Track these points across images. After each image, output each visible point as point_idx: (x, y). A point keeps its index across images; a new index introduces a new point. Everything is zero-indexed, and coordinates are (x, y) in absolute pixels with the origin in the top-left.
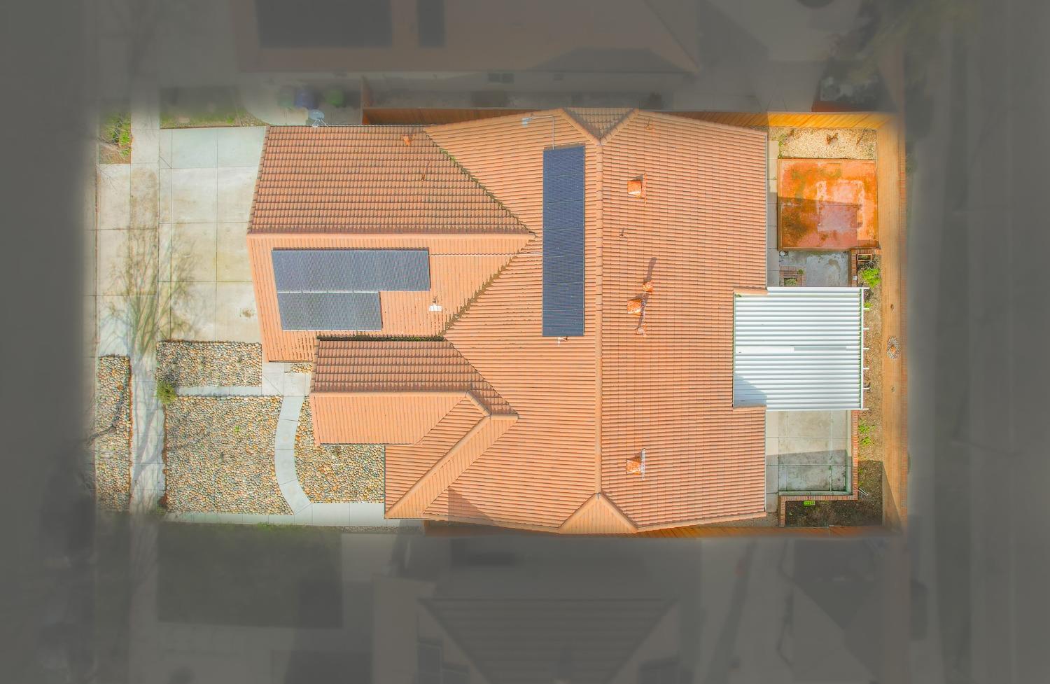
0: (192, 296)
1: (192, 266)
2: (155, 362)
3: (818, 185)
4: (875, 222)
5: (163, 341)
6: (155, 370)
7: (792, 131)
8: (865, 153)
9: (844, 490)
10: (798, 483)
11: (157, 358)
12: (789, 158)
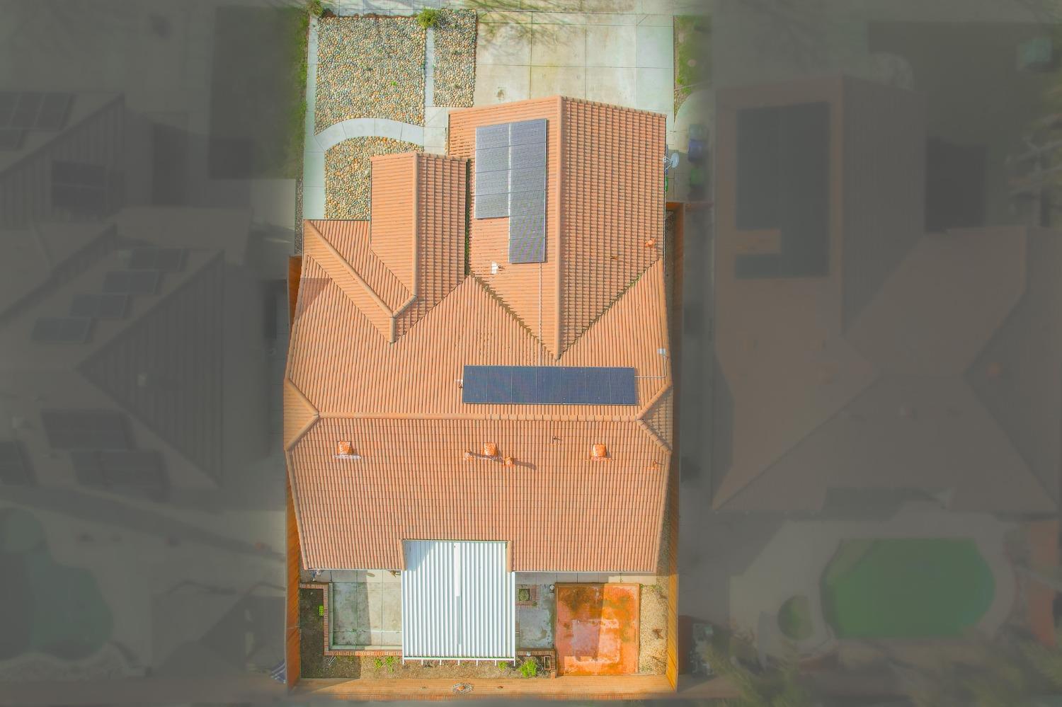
0: (518, 43)
1: (547, 43)
2: (457, 8)
3: (615, 620)
4: (581, 673)
5: (477, 15)
6: (450, 8)
7: (665, 597)
8: (645, 664)
9: (334, 644)
10: (340, 601)
11: (461, 9)
12: (640, 594)
